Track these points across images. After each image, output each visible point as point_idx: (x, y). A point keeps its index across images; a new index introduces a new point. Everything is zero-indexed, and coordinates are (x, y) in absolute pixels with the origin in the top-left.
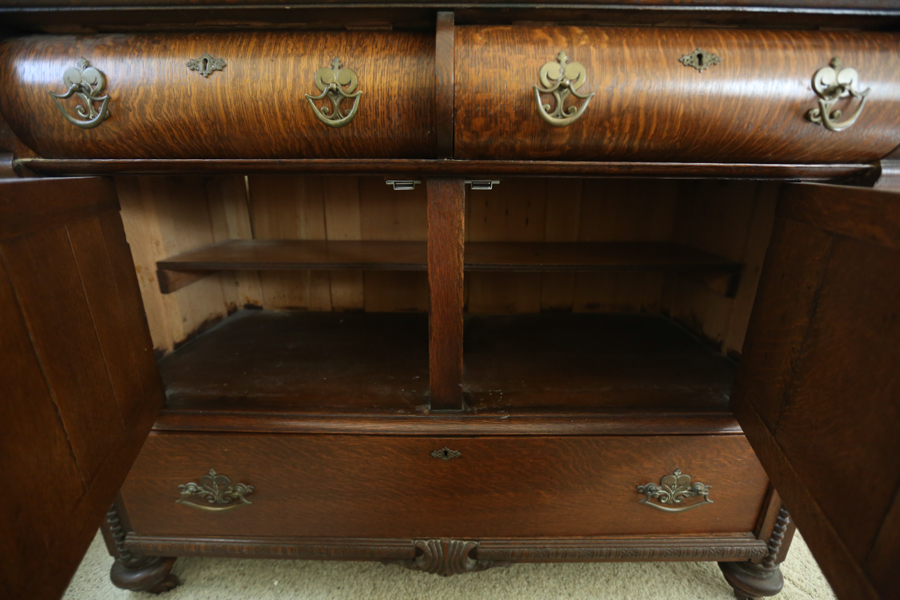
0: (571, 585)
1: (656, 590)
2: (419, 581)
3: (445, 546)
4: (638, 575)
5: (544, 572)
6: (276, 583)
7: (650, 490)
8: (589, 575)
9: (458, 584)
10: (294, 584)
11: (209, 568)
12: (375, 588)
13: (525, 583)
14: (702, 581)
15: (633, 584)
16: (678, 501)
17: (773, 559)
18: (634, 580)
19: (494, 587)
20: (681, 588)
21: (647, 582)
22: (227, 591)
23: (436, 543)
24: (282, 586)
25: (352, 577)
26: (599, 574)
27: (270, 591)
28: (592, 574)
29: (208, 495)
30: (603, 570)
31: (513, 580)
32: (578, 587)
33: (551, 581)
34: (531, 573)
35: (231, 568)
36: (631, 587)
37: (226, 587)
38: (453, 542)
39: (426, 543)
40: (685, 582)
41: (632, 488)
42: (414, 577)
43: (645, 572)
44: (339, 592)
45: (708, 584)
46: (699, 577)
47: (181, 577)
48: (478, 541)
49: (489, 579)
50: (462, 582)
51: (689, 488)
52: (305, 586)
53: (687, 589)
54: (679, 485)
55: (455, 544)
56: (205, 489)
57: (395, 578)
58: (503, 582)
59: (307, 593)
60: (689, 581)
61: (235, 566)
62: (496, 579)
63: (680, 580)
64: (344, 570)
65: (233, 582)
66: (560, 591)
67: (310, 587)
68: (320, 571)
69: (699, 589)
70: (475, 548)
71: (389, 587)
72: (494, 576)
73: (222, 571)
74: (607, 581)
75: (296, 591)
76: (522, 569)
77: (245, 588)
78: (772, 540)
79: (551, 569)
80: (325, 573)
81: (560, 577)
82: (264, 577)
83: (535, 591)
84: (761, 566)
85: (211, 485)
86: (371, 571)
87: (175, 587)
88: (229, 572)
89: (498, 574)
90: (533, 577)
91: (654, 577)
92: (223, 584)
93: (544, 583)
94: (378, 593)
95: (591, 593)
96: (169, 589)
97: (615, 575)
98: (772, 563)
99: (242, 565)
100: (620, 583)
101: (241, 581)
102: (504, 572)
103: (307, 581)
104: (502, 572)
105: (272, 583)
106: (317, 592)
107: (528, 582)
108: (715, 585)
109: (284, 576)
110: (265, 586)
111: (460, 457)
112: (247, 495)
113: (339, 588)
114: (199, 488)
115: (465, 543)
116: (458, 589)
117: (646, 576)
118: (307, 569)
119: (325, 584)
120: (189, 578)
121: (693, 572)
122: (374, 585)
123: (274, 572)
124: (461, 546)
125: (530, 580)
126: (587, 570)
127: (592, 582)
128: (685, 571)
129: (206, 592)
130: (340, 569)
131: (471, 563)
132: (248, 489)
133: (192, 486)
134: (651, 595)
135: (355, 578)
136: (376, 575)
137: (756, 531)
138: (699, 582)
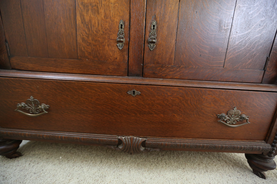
0: (184, 165)
1: (220, 169)
2: (120, 161)
3: (132, 140)
4: (211, 163)
5: (173, 160)
6: (61, 158)
7: (223, 116)
8: (191, 162)
9: (137, 163)
10: (68, 159)
11: (35, 151)
12: (101, 162)
13: (165, 163)
14: (238, 166)
15: (210, 166)
16: (234, 123)
17: (273, 153)
18: (210, 164)
19: (152, 164)
20: (230, 168)
21: (215, 166)
22: (40, 159)
23: (128, 138)
24: (63, 159)
25: (93, 158)
26: (195, 162)
27: (58, 161)
28: (192, 162)
29: (30, 109)
30: (197, 161)
31: (159, 162)
32: (187, 166)
33: (176, 164)
34: (167, 160)
35: (44, 152)
36: (209, 167)
37: (40, 158)
38: (135, 138)
39: (123, 138)
40: (231, 166)
41: (215, 115)
42: (118, 159)
43: (214, 162)
44: (86, 162)
45: (241, 167)
46: (236, 164)
47: (23, 154)
48: (146, 138)
49: (150, 161)
50: (138, 162)
51: (239, 117)
52: (73, 159)
53: (232, 169)
54: (235, 115)
55: (136, 139)
56: (29, 106)
57: (110, 159)
58: (156, 163)
59: (73, 162)
60: (232, 166)
61: (45, 151)
62: (153, 162)
63: (229, 166)
64: (90, 155)
65: (43, 156)
66: (179, 167)
67: (75, 160)
68: (80, 155)
69: (238, 169)
70: (145, 141)
71: (107, 162)
72: (152, 161)
73: (40, 152)
74: (199, 165)
75: (68, 161)
76: (163, 159)
77: (47, 158)
78: (273, 144)
79: (175, 159)
80: (82, 155)
81: (179, 162)
82: (57, 155)
83: (169, 167)
84: (267, 156)
85: (31, 104)
86: (101, 156)
87: (19, 157)
88: (42, 153)
89: (153, 160)
90: (168, 162)
91: (218, 164)
92: (39, 157)
93: (173, 164)
94: (103, 164)
95: (192, 168)
96: (16, 157)
97: (202, 163)
98: (272, 155)
99: (48, 151)
100: (204, 165)
101: (47, 156)
102: (156, 159)
103: (74, 158)
104: (155, 159)
105: (59, 158)
106: (77, 162)
107: (166, 163)
108: (244, 168)
109: (65, 156)
110: (56, 159)
111: (140, 94)
112: (46, 110)
113: (86, 161)
114: (26, 105)
115: (140, 139)
116: (136, 164)
117: (215, 164)
118: (75, 154)
119: (81, 159)
120: (26, 154)
121: (234, 163)
122: (101, 161)
123: (61, 154)
124: (139, 140)
125: (167, 162)
126: (190, 160)
127: (193, 165)
128: (230, 163)
129: (31, 159)
130: (88, 155)
131: (142, 149)
132: (47, 106)
133: (23, 104)
134: (217, 170)
135: (94, 158)
136: (102, 158)
137: (266, 140)
138: (237, 167)
